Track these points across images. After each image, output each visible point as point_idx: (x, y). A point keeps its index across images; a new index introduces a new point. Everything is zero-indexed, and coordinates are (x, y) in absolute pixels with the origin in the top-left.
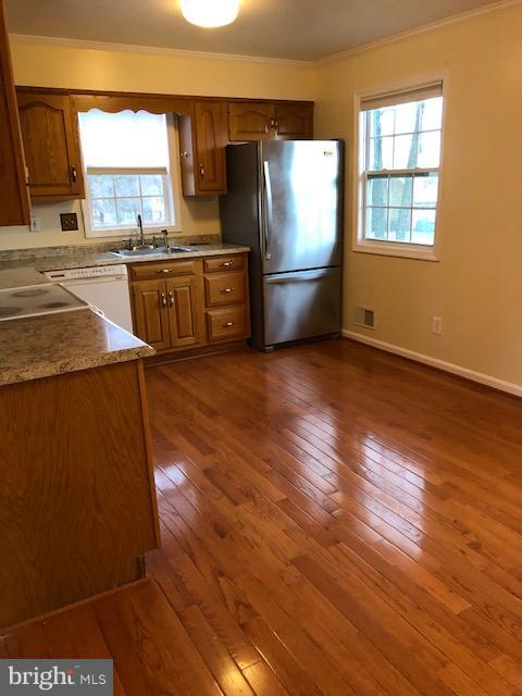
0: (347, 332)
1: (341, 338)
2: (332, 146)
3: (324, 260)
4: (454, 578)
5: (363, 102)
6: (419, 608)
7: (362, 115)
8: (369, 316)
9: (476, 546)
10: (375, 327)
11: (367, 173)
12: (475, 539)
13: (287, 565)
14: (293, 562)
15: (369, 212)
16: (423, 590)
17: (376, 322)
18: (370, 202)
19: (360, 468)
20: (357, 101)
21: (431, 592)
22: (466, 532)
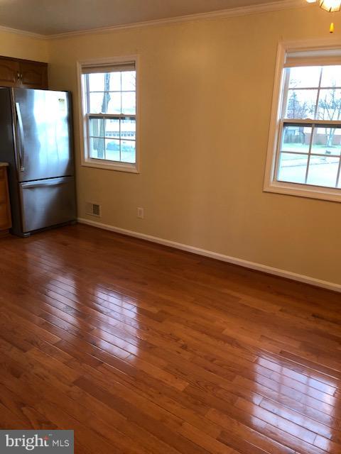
0: (81, 220)
1: (78, 223)
2: (63, 95)
3: (61, 171)
4: (177, 370)
5: (83, 68)
6: (160, 393)
7: (83, 77)
8: (96, 209)
9: (184, 347)
10: (101, 216)
11: (89, 115)
12: (183, 343)
13: (71, 386)
14: (75, 383)
15: (92, 140)
16: (161, 381)
17: (101, 212)
18: (91, 134)
19: (94, 306)
20: (79, 67)
21: (166, 382)
22: (177, 340)
